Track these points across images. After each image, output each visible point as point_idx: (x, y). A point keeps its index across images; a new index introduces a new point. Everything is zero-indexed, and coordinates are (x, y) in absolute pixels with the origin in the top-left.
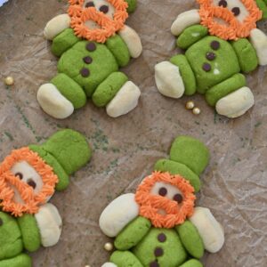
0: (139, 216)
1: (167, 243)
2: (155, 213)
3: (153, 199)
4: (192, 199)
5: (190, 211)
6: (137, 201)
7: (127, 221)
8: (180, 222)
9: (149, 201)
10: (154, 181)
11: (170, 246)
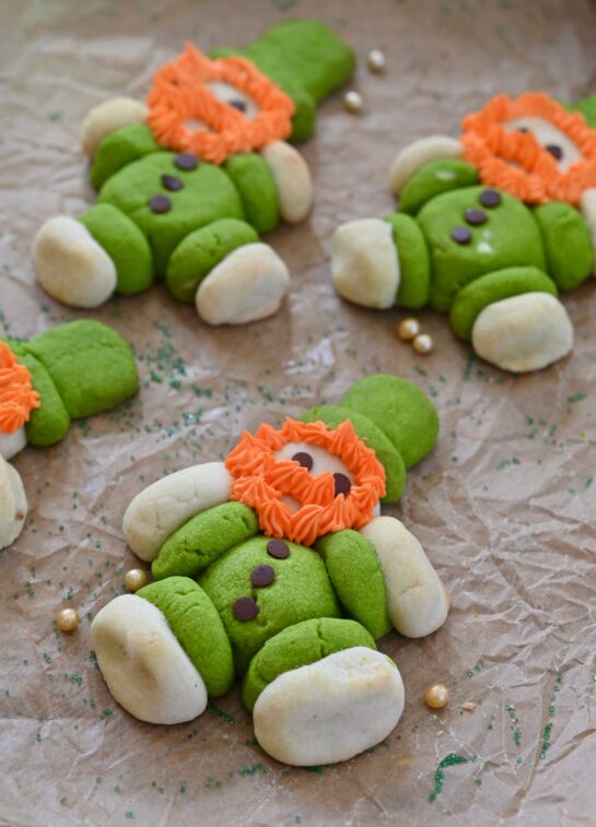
0: (228, 499)
1: (288, 562)
7: (195, 503)
8: (333, 525)
9: (261, 467)
10: (285, 439)
11: (296, 569)
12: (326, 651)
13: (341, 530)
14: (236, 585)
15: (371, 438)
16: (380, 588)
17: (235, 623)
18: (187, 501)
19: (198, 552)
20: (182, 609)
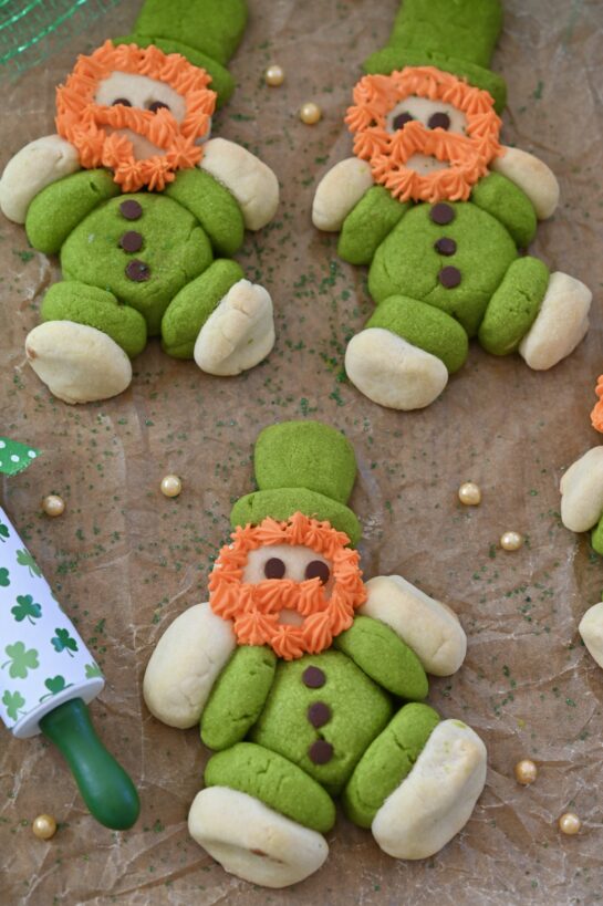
0: (237, 647)
1: (330, 686)
2: (276, 624)
3: (257, 593)
4: (351, 560)
5: (358, 591)
6: (220, 613)
7: (214, 669)
8: (343, 624)
9: (250, 601)
10: (244, 551)
11: (341, 689)
12: (413, 758)
13: (353, 625)
14: (299, 734)
15: (318, 511)
16: (416, 663)
17: (318, 768)
18: (207, 672)
19: (246, 716)
20: (273, 788)
